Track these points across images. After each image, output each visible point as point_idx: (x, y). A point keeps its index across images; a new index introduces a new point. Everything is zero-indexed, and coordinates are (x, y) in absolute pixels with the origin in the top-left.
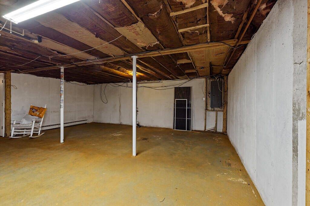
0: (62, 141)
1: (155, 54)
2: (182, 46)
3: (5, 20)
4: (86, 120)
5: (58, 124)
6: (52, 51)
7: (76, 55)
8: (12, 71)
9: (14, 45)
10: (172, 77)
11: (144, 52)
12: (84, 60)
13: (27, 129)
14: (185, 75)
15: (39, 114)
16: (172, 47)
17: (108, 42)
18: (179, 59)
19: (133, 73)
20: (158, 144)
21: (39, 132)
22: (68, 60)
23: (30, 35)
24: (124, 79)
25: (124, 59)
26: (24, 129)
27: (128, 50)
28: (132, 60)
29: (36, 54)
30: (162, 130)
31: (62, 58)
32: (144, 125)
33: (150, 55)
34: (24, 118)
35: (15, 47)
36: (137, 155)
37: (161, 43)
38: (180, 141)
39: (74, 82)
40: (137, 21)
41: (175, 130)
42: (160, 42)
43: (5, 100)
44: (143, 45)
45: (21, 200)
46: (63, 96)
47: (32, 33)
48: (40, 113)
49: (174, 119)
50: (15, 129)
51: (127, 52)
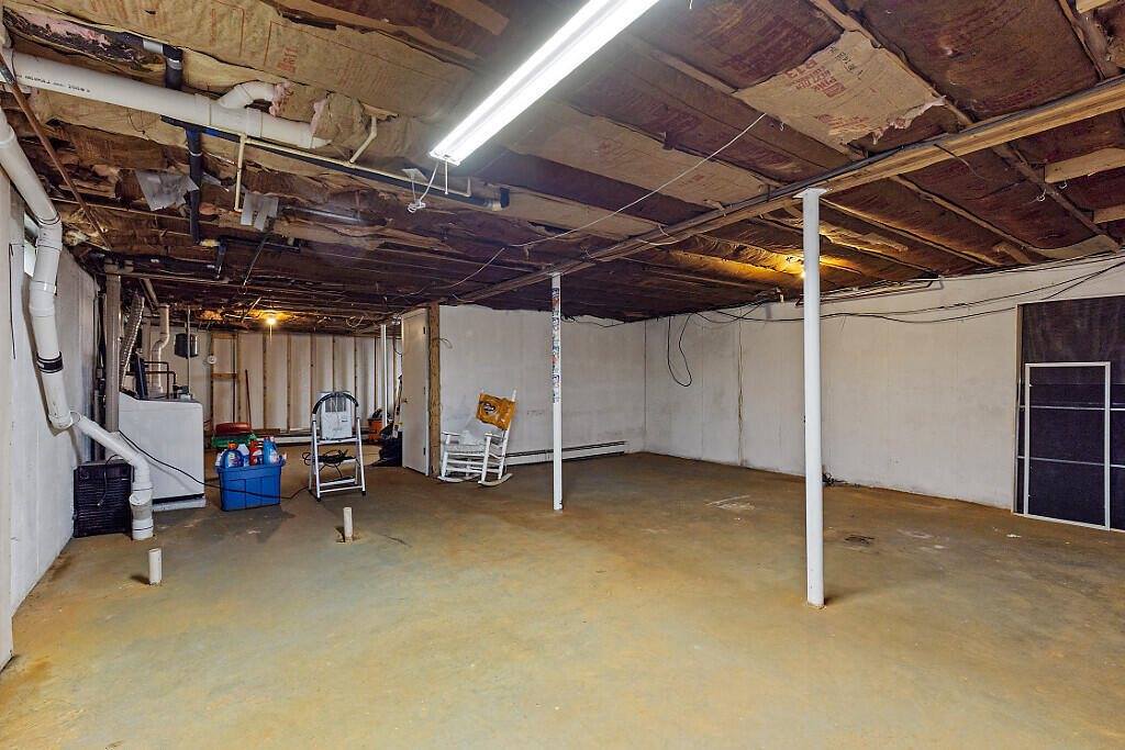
0: (558, 506)
1: (923, 157)
2: (1098, 79)
3: (434, 161)
4: (623, 443)
5: (544, 452)
6: (532, 227)
7: (596, 228)
8: (443, 300)
9: (448, 229)
10: (1004, 257)
11: (859, 161)
12: (619, 239)
13: (473, 460)
14: (1095, 235)
15: (499, 420)
16: (1020, 105)
17: (705, 155)
18: (1059, 156)
19: (804, 265)
20: (931, 572)
21: (501, 468)
22: (574, 249)
23: (484, 192)
24: (759, 291)
25: (764, 210)
26: (465, 459)
27: (785, 168)
28: (800, 207)
29: (494, 242)
30: (944, 507)
31: (557, 242)
32: (850, 480)
33: (888, 169)
34: (466, 428)
35: (450, 233)
36: (826, 601)
37: (952, 101)
38: (1068, 578)
39: (587, 318)
40: (836, 32)
41: (1026, 514)
42: (950, 99)
43: (430, 379)
44: (857, 132)
45: (470, 664)
46: (558, 365)
47: (486, 184)
48: (502, 416)
49: (1021, 462)
50: (449, 457)
51: (779, 181)
